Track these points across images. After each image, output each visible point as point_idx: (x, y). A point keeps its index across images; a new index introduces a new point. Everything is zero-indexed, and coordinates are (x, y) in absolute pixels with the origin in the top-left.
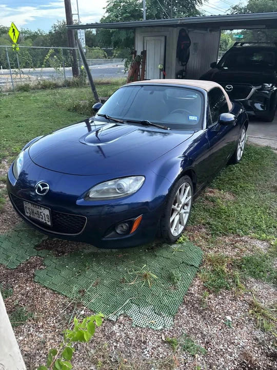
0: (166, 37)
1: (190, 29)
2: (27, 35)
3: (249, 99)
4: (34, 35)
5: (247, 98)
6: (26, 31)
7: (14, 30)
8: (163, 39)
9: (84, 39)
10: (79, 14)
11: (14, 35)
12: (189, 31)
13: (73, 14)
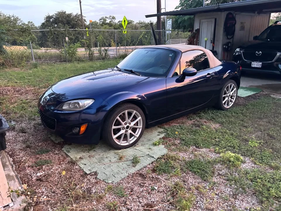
0: (216, 19)
1: (236, 13)
2: (142, 25)
3: (275, 62)
4: (147, 25)
5: (273, 61)
6: (142, 23)
7: (125, 20)
8: (213, 20)
9: (171, 25)
10: (166, 8)
11: (125, 23)
12: (236, 14)
13: (162, 9)
